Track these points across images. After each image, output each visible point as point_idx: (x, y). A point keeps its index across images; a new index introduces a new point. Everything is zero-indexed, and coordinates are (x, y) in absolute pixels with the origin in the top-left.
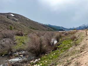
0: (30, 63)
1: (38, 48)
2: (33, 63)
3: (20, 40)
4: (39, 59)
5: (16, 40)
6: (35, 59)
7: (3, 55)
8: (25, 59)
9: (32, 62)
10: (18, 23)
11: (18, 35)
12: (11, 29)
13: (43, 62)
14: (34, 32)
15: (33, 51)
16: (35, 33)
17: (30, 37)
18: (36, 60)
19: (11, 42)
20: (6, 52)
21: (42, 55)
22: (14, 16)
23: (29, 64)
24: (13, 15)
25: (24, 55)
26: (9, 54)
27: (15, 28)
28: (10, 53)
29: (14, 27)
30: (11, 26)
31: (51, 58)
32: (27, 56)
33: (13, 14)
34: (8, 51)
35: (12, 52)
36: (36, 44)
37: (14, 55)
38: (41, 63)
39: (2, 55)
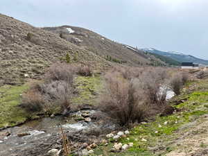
0: (107, 138)
1: (123, 106)
2: (112, 138)
3: (85, 85)
4: (127, 132)
5: (77, 86)
6: (117, 130)
7: (52, 115)
8: (95, 127)
9: (109, 135)
10: (82, 48)
11: (82, 74)
12: (68, 62)
13: (136, 140)
14: (115, 69)
15: (112, 112)
16: (119, 71)
17: (106, 80)
18: (120, 133)
19: (68, 90)
20: (59, 108)
21: (133, 123)
22: (73, 32)
23: (104, 141)
24: (71, 31)
25: (94, 119)
26: (64, 113)
27: (75, 60)
28: (65, 111)
29: (73, 58)
30: (67, 55)
31: (157, 132)
32: (101, 122)
33: (72, 28)
34: (62, 107)
35: (69, 109)
36: (119, 97)
37: (74, 117)
38: (131, 141)
39: (50, 115)
